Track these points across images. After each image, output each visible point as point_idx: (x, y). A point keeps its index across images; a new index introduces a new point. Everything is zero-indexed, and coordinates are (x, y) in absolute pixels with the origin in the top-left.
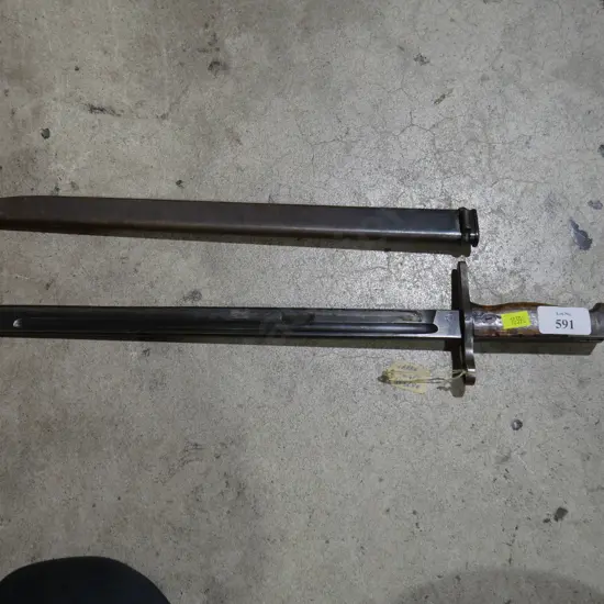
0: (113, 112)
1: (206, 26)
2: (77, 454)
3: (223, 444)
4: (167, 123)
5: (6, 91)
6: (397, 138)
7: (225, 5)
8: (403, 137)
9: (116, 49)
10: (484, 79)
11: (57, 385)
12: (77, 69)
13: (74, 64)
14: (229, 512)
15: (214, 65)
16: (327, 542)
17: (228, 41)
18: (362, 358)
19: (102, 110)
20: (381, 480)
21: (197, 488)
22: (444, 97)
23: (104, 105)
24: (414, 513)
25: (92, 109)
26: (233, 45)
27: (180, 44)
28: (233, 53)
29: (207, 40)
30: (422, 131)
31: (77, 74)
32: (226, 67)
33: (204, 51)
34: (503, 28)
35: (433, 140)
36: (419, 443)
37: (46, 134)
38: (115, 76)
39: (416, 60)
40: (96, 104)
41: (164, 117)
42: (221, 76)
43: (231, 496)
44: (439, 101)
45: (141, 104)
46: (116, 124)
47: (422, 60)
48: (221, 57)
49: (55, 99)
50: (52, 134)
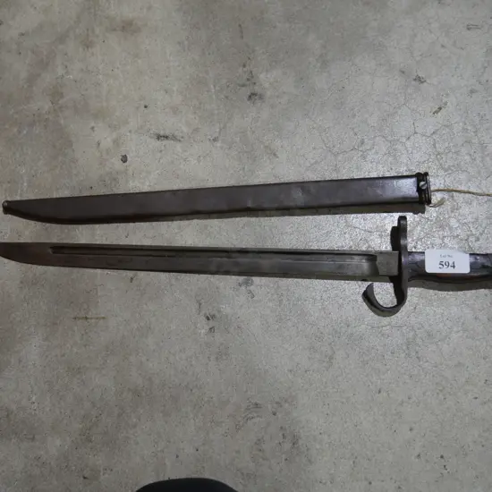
0: (174, 138)
1: (244, 66)
2: (161, 415)
3: (277, 403)
4: (219, 144)
5: (93, 128)
6: (404, 144)
7: (257, 48)
8: (408, 144)
9: (175, 89)
10: (472, 92)
11: (144, 359)
12: (146, 107)
13: (143, 103)
14: (286, 460)
15: (252, 96)
16: (370, 483)
17: (262, 76)
18: (388, 327)
19: (167, 137)
20: (411, 430)
21: (259, 440)
22: (440, 109)
23: (167, 133)
24: (442, 457)
25: (159, 137)
26: (265, 79)
27: (224, 81)
28: (267, 85)
29: (246, 76)
30: (424, 138)
31: (146, 111)
32: (261, 97)
33: (243, 86)
34: (485, 50)
35: (434, 145)
36: (441, 396)
37: (124, 159)
38: (175, 111)
39: (415, 80)
40: (162, 133)
41: (215, 140)
42: (259, 103)
43: (287, 446)
44: (436, 112)
45: (196, 130)
46: (178, 147)
47: (419, 80)
48: (257, 89)
49: (130, 132)
50: (129, 159)
